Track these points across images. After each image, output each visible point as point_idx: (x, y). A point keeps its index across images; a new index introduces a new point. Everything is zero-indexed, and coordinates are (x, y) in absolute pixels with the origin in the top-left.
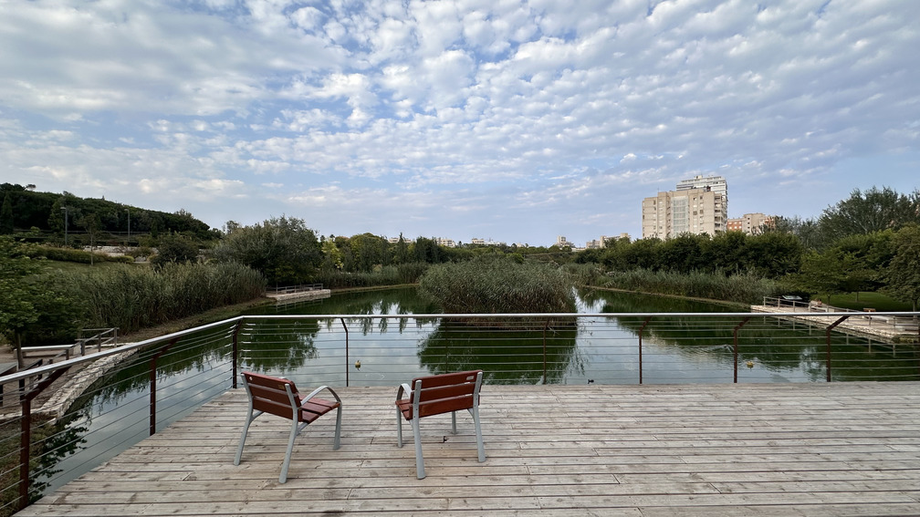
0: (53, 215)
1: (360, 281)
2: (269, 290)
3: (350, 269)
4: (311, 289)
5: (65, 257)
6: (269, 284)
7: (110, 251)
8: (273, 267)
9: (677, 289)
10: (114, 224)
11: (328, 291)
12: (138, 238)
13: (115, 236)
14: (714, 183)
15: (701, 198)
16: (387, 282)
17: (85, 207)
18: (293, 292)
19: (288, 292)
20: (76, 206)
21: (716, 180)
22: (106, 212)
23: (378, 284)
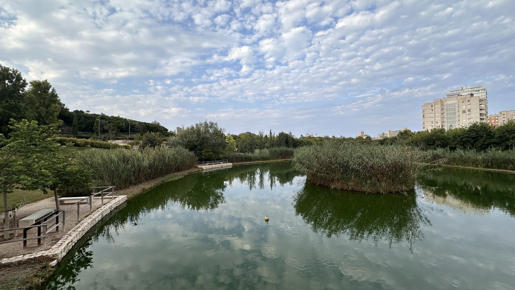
0: (95, 124)
1: (248, 159)
2: (198, 163)
3: (241, 152)
4: (221, 162)
5: (98, 146)
6: (199, 160)
7: (120, 143)
8: (200, 150)
9: (475, 163)
10: (123, 129)
11: (231, 164)
12: (134, 136)
13: (123, 135)
14: (476, 91)
15: (469, 101)
16: (263, 159)
17: (110, 121)
18: (212, 164)
19: (209, 165)
20: (106, 120)
21: (478, 89)
22: (120, 123)
23: (258, 160)
